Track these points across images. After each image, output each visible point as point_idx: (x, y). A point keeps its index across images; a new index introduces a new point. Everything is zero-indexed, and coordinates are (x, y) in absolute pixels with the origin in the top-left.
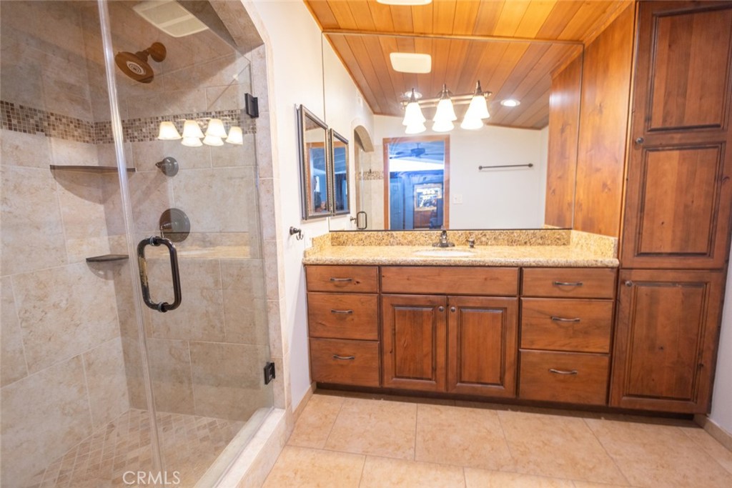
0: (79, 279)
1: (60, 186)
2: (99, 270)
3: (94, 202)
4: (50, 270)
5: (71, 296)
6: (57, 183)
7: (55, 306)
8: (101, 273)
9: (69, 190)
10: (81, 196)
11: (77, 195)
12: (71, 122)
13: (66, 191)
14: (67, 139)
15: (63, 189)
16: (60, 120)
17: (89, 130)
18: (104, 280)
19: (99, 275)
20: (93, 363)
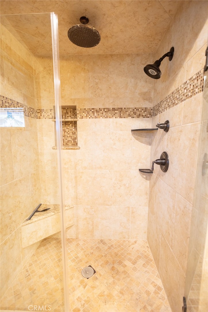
0: (135, 177)
1: (134, 138)
2: (144, 175)
3: (147, 144)
4: (125, 171)
5: (130, 183)
6: (133, 137)
7: (125, 185)
8: (144, 176)
9: (137, 140)
10: (141, 142)
11: (140, 141)
12: (143, 110)
13: (136, 140)
14: (140, 118)
15: (135, 139)
16: (138, 110)
17: (150, 111)
18: (145, 180)
19: (143, 177)
20: (134, 212)
